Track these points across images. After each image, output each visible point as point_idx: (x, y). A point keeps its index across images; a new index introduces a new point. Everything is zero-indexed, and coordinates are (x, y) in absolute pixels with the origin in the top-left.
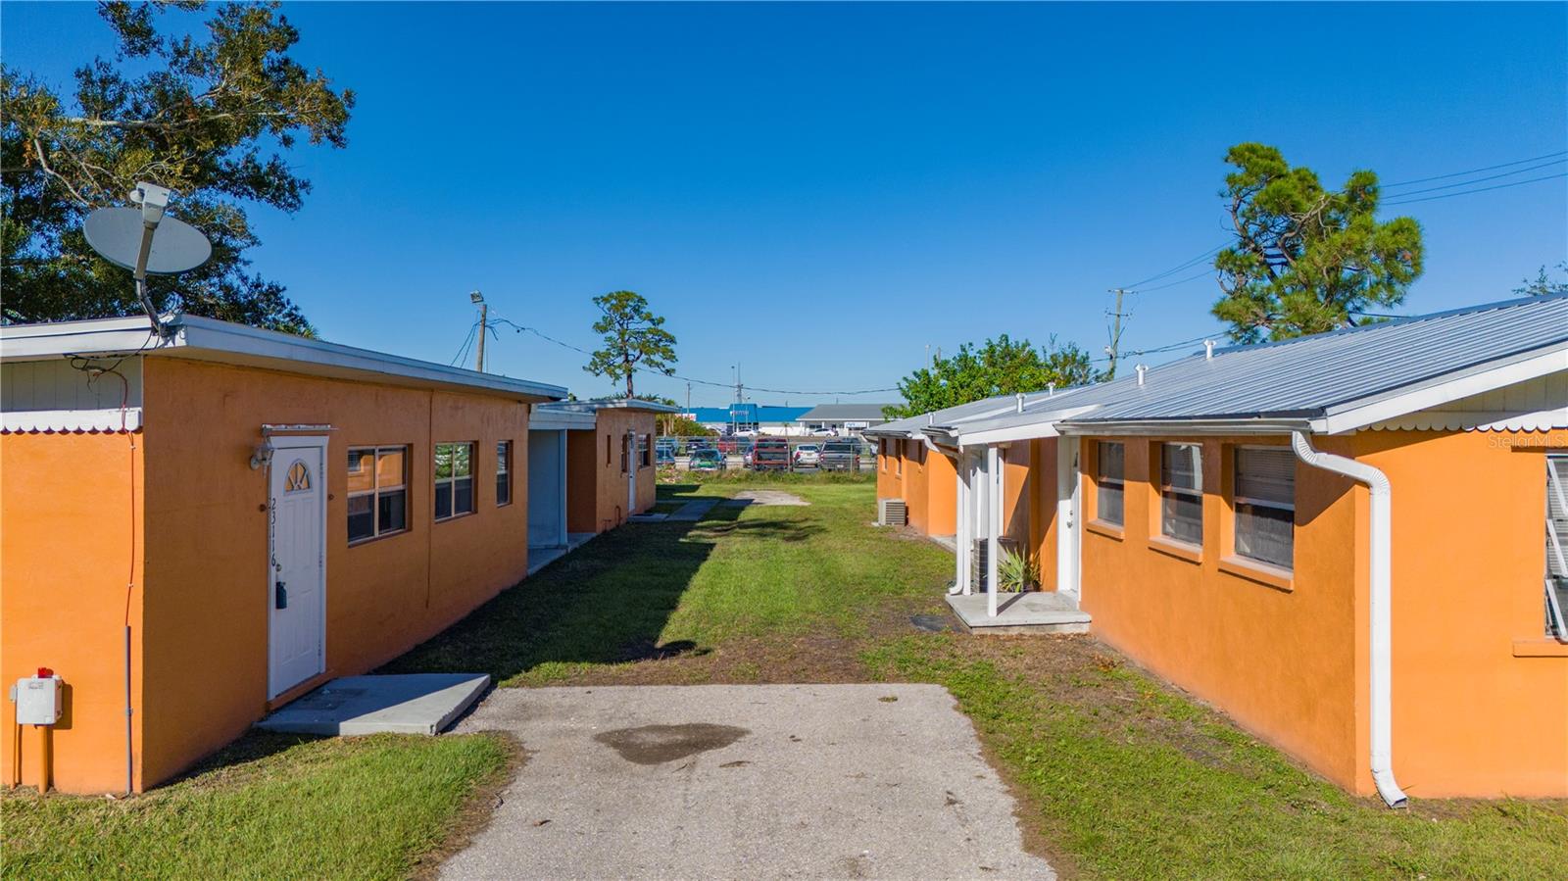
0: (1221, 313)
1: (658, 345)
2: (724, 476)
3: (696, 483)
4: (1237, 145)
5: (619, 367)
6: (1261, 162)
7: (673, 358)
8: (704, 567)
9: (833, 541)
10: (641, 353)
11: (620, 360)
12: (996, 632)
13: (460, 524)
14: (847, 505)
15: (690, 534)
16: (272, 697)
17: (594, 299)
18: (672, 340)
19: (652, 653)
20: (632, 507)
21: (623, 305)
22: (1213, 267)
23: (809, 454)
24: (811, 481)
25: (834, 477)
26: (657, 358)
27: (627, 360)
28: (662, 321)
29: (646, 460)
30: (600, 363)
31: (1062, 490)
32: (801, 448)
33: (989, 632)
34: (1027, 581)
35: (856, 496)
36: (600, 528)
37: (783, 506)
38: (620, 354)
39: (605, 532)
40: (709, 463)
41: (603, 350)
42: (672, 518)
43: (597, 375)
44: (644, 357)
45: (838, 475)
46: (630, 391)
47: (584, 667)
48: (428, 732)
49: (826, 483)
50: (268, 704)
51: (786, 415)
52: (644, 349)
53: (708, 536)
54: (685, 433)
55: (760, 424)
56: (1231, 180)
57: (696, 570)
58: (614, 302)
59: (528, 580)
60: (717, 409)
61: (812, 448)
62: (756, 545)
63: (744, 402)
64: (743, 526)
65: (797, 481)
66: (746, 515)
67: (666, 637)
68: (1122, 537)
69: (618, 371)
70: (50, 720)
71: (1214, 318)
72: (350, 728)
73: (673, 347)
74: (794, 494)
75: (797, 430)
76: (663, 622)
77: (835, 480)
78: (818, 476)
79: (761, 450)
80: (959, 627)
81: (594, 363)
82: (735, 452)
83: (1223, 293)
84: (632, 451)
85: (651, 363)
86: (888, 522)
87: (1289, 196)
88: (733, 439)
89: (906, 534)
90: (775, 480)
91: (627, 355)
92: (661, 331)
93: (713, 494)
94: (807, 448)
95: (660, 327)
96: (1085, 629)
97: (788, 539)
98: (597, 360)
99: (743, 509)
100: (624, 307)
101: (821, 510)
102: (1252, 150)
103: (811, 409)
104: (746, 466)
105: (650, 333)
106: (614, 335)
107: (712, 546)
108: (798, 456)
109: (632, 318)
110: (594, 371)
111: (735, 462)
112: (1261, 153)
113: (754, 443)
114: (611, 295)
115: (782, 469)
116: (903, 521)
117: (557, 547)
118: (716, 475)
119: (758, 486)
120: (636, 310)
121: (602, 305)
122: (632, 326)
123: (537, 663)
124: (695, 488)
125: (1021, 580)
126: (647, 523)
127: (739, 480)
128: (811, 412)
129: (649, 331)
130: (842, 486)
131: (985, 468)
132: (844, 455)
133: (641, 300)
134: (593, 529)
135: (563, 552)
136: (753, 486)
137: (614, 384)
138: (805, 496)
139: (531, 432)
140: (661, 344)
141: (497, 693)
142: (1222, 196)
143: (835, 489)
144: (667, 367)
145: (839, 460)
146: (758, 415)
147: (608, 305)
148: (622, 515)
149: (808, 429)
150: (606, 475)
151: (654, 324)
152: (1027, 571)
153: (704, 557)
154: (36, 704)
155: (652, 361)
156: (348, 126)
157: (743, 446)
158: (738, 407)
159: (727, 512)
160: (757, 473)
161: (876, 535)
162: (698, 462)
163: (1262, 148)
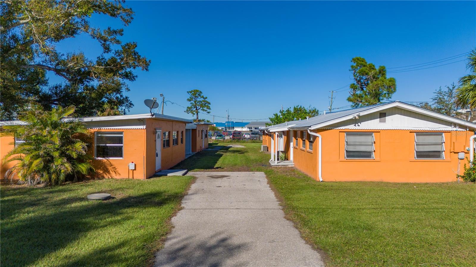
0: (349, 100)
1: (205, 105)
2: (225, 141)
3: (217, 143)
4: (354, 57)
5: (195, 111)
6: (359, 62)
7: (209, 109)
8: (221, 158)
9: (250, 154)
10: (201, 107)
11: (195, 109)
12: (277, 166)
13: (176, 147)
14: (255, 147)
15: (218, 152)
16: (156, 170)
17: (187, 92)
18: (209, 104)
19: (213, 168)
20: (203, 147)
21: (195, 94)
22: (349, 88)
23: (247, 136)
24: (247, 142)
25: (253, 141)
26: (205, 109)
27: (197, 109)
28: (206, 98)
29: (206, 136)
30: (189, 110)
31: (291, 141)
32: (245, 134)
33: (275, 166)
34: (285, 158)
35: (258, 146)
36: (197, 152)
37: (239, 148)
38: (195, 108)
39: (198, 152)
40: (221, 138)
41: (190, 106)
42: (213, 150)
43: (188, 113)
44: (201, 108)
45: (254, 141)
46: (198, 118)
47: (202, 170)
48: (181, 175)
49: (251, 143)
50: (156, 171)
51: (242, 125)
52: (201, 106)
53: (221, 153)
54: (213, 130)
55: (234, 127)
56: (352, 67)
57: (220, 158)
58: (193, 93)
59: (185, 159)
60: (222, 123)
61: (248, 134)
62: (233, 154)
63: (230, 121)
64: (229, 151)
65: (244, 142)
66: (229, 149)
67: (215, 167)
68: (297, 148)
69: (194, 112)
70: (134, 169)
71: (347, 101)
72: (169, 175)
73: (210, 105)
74: (242, 145)
75: (245, 129)
76: (215, 165)
77: (254, 142)
78: (249, 141)
79: (234, 134)
80: (270, 165)
81: (187, 110)
82: (227, 135)
83: (350, 95)
84: (203, 134)
85: (203, 110)
86: (263, 151)
87: (365, 72)
88: (227, 132)
89: (267, 153)
90: (238, 142)
91: (197, 108)
92: (206, 101)
93: (222, 145)
94: (247, 134)
95: (206, 100)
96: (293, 166)
97: (240, 154)
98: (188, 109)
99: (229, 148)
100: (196, 94)
101: (248, 148)
102: (358, 59)
103: (249, 123)
104: (230, 139)
105: (203, 102)
106: (193, 102)
107: (223, 155)
108: (244, 136)
109: (198, 97)
110: (187, 112)
111: (227, 138)
112: (360, 60)
113: (232, 133)
114: (192, 91)
115: (240, 139)
116: (267, 150)
117: (189, 154)
118: (222, 141)
119: (233, 144)
120: (199, 95)
121: (189, 94)
122: (198, 100)
123: (194, 169)
124: (217, 144)
125: (284, 158)
126: (207, 151)
127: (229, 142)
128: (249, 124)
129: (203, 101)
130: (255, 144)
131: (282, 138)
132: (256, 136)
133: (201, 92)
134: (196, 151)
135: (191, 155)
136: (232, 143)
137: (193, 116)
138: (245, 146)
139: (186, 129)
140: (206, 105)
141: (189, 172)
142: (350, 70)
143: (253, 144)
144: (208, 111)
145: (254, 137)
146: (234, 124)
147: (191, 94)
148: (202, 148)
149: (248, 129)
150: (198, 139)
151: (204, 99)
152: (285, 157)
153: (221, 156)
154: (132, 167)
155: (204, 110)
156: (149, 67)
157: (229, 134)
158: (228, 122)
159: (226, 149)
160: (233, 140)
161: (260, 153)
162: (218, 137)
163: (361, 59)
